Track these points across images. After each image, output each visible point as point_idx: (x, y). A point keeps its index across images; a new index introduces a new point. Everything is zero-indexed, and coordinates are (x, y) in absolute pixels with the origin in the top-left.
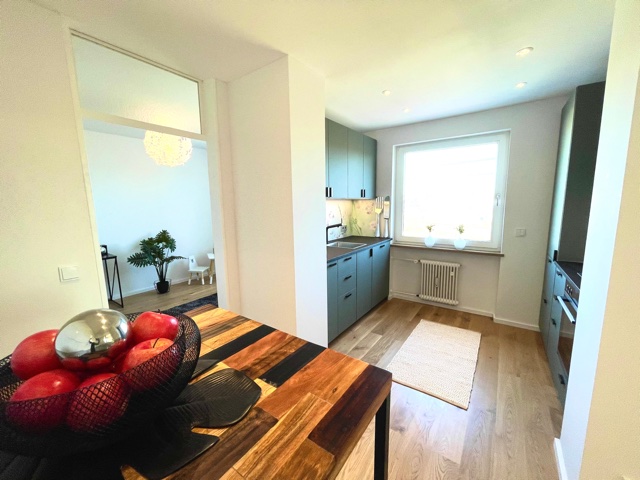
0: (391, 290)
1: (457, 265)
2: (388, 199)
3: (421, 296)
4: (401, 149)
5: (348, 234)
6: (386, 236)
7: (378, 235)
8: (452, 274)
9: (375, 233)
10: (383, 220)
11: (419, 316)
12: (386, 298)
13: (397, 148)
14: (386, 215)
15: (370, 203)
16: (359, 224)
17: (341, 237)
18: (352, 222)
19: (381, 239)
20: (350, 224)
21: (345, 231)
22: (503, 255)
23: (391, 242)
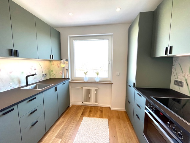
0: (71, 102)
1: (97, 88)
2: (67, 60)
3: (84, 103)
4: (72, 38)
5: (48, 77)
6: (67, 78)
7: (63, 78)
8: (95, 92)
9: (62, 76)
10: (65, 71)
11: (83, 114)
12: (69, 106)
13: (70, 37)
14: (66, 68)
15: (59, 62)
16: (54, 72)
17: (43, 79)
18: (50, 72)
19: (65, 79)
20: (49, 72)
21: (46, 77)
22: (113, 83)
23: (70, 80)
